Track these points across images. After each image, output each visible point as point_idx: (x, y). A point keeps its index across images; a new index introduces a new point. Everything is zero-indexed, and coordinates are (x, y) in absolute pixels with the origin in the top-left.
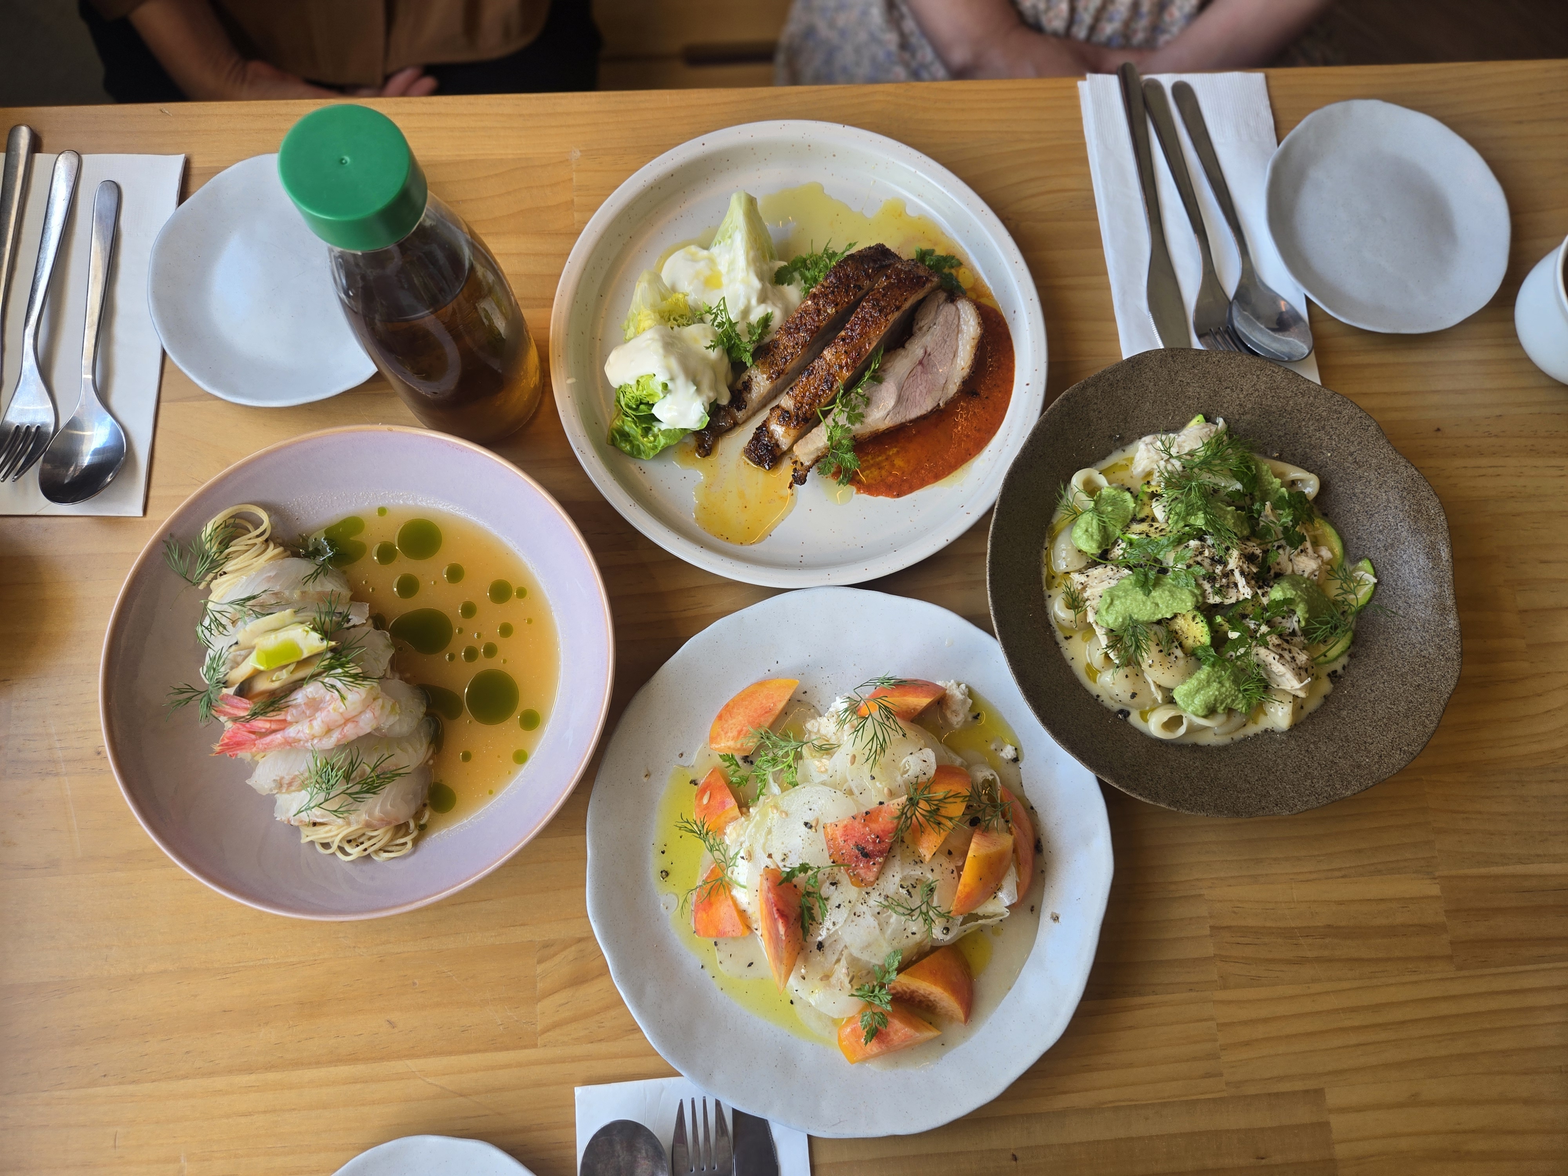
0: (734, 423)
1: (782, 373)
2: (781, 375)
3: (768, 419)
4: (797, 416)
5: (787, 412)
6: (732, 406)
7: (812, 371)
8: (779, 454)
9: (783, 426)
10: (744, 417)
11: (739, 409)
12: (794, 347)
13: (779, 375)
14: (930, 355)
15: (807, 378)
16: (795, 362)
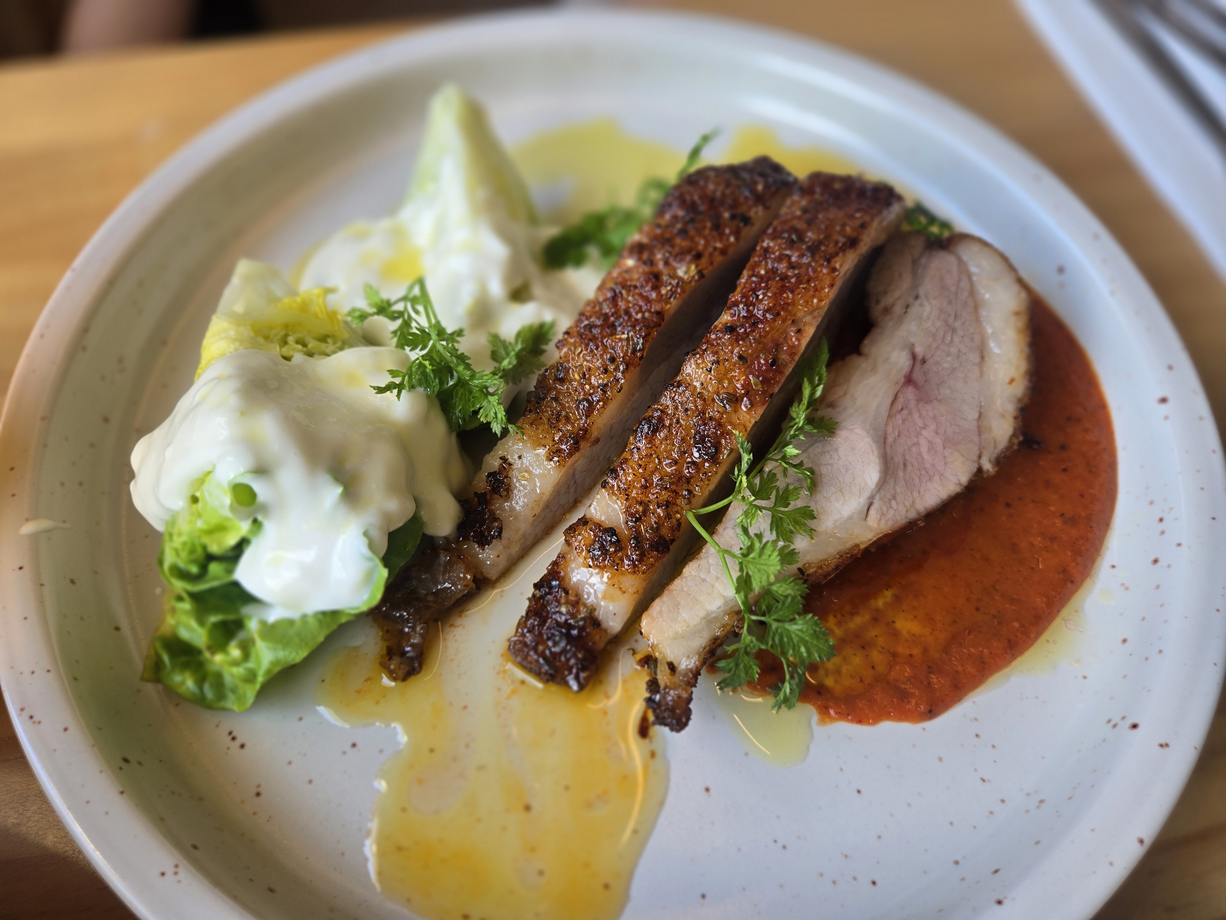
0: (475, 580)
1: (583, 437)
2: (583, 444)
3: (562, 556)
4: (638, 537)
5: (611, 531)
6: (466, 539)
7: (660, 420)
8: (601, 645)
9: (602, 568)
10: (502, 562)
11: (484, 541)
12: (606, 371)
13: (577, 442)
14: (924, 361)
15: (650, 440)
16: (612, 407)
